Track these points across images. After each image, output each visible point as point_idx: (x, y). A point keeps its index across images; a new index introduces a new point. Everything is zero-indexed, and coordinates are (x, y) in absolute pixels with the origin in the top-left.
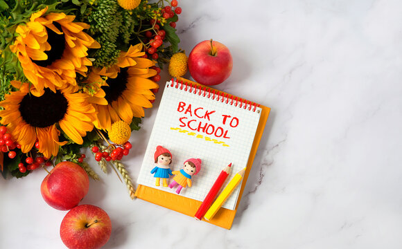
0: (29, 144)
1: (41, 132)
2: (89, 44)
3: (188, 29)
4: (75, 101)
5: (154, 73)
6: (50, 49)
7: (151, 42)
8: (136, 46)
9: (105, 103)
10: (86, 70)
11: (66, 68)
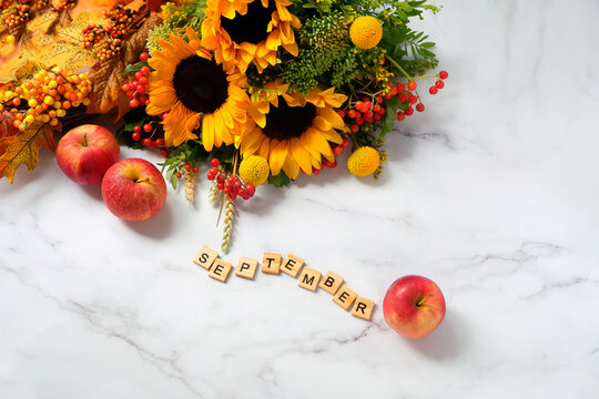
0: (158, 106)
2: (286, 43)
3: (415, 136)
5: (338, 140)
6: (244, 13)
9: (262, 123)
10: (265, 66)
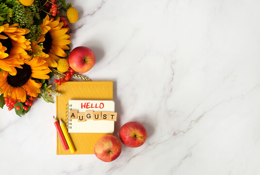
1: (25, 87)
2: (24, 34)
4: (34, 63)
6: (6, 49)
7: (51, 11)
8: (45, 18)
9: (48, 55)
10: (30, 47)
11: (20, 52)
